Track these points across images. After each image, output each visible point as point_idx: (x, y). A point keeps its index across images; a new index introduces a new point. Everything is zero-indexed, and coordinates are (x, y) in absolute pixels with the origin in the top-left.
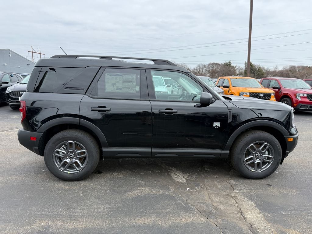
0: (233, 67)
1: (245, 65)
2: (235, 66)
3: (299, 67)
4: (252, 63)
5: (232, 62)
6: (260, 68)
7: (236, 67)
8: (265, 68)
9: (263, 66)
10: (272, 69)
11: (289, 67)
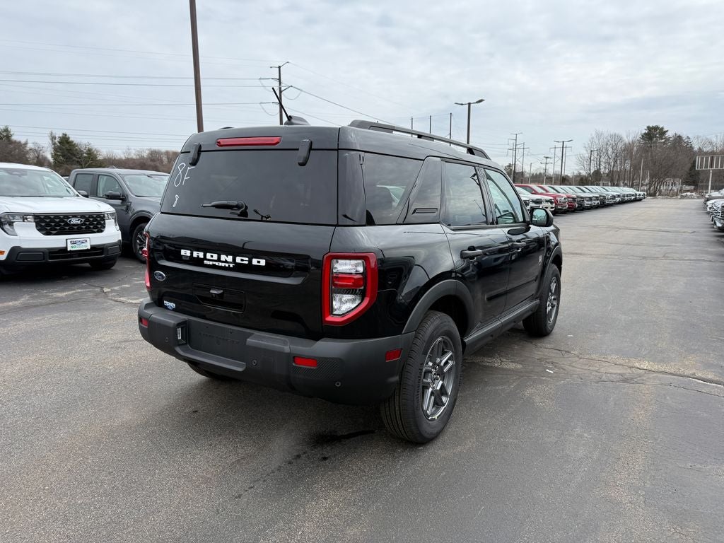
0: (18, 144)
1: (51, 142)
2: (23, 141)
3: (167, 153)
4: (69, 138)
5: (13, 130)
6: (89, 150)
7: (26, 144)
8: (102, 150)
9: (96, 147)
10: (120, 154)
11: (147, 152)
